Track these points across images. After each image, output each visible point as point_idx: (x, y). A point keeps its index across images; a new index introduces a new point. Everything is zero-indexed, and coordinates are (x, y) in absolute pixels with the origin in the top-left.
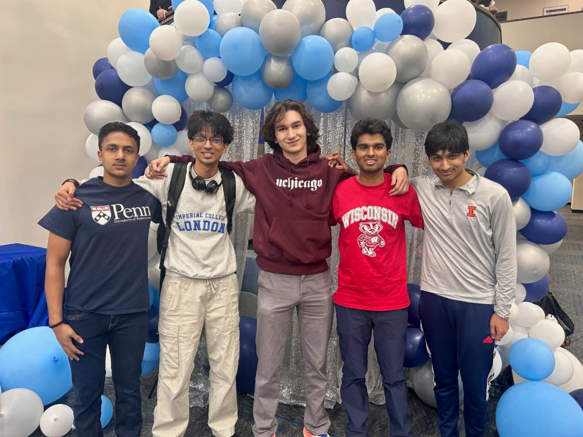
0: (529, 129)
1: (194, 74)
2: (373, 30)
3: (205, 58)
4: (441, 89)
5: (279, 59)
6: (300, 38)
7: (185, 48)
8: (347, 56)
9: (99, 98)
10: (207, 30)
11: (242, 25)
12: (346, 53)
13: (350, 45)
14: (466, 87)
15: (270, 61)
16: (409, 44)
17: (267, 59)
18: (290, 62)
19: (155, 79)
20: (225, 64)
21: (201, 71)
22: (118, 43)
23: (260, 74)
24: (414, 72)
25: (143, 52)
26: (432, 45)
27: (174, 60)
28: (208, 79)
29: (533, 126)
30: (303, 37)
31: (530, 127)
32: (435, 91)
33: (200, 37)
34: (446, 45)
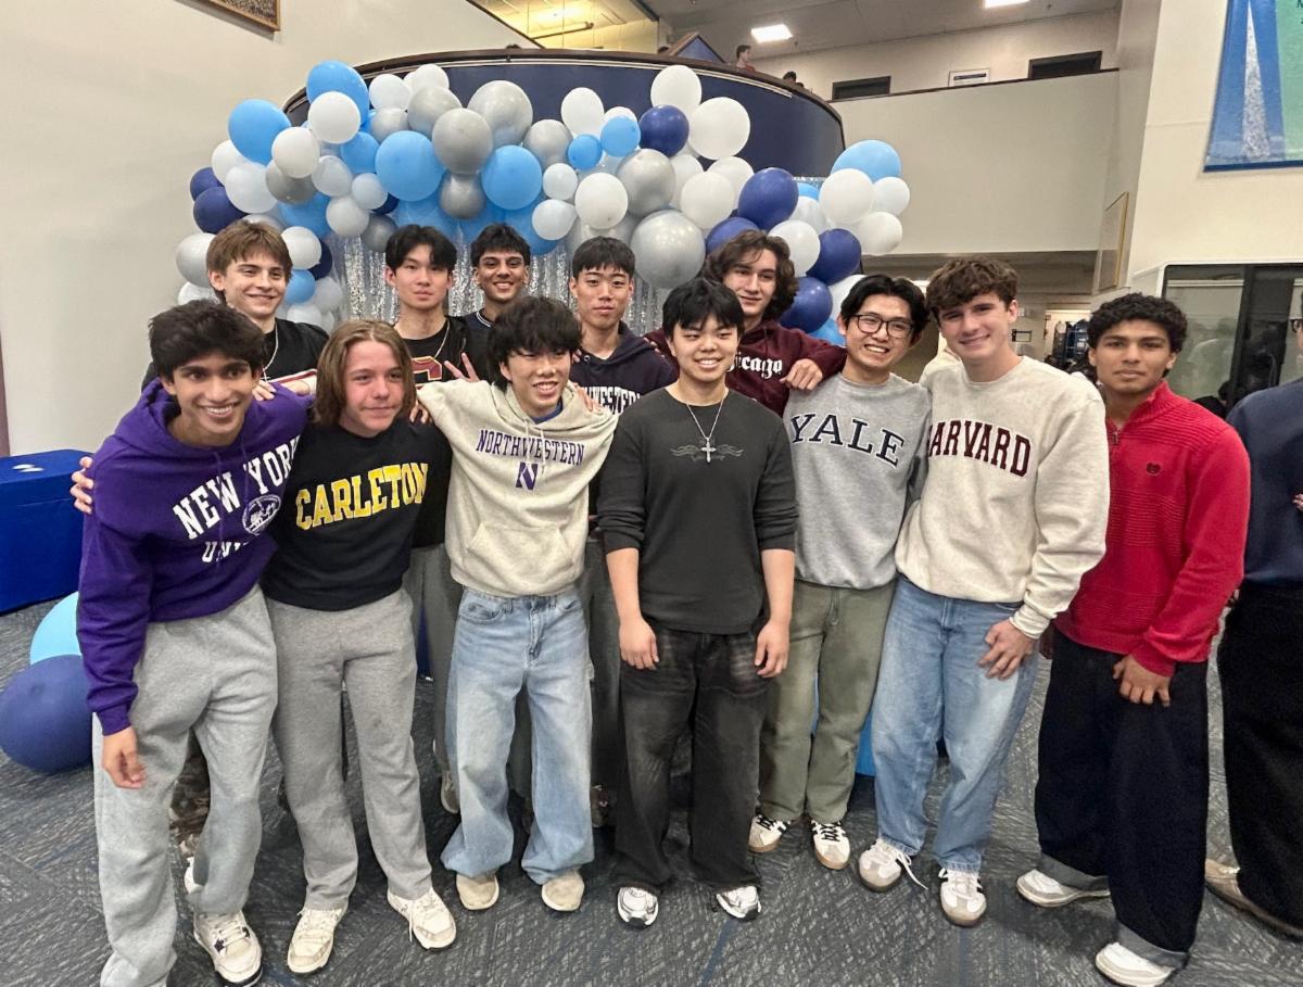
0: (813, 292)
1: (338, 198)
2: (599, 138)
3: (355, 175)
4: (690, 229)
5: (462, 177)
6: (491, 149)
7: (325, 160)
8: (560, 176)
9: (199, 230)
10: (357, 136)
11: (410, 129)
12: (559, 172)
13: (566, 160)
14: (726, 227)
15: (449, 180)
16: (648, 162)
17: (446, 177)
18: (479, 183)
19: (283, 205)
20: (384, 185)
21: (349, 193)
22: (228, 149)
23: (436, 198)
24: (655, 202)
25: (266, 164)
26: (684, 163)
27: (309, 177)
28: (360, 205)
29: (819, 288)
30: (497, 146)
31: (814, 288)
32: (682, 232)
33: (347, 144)
34: (706, 163)
